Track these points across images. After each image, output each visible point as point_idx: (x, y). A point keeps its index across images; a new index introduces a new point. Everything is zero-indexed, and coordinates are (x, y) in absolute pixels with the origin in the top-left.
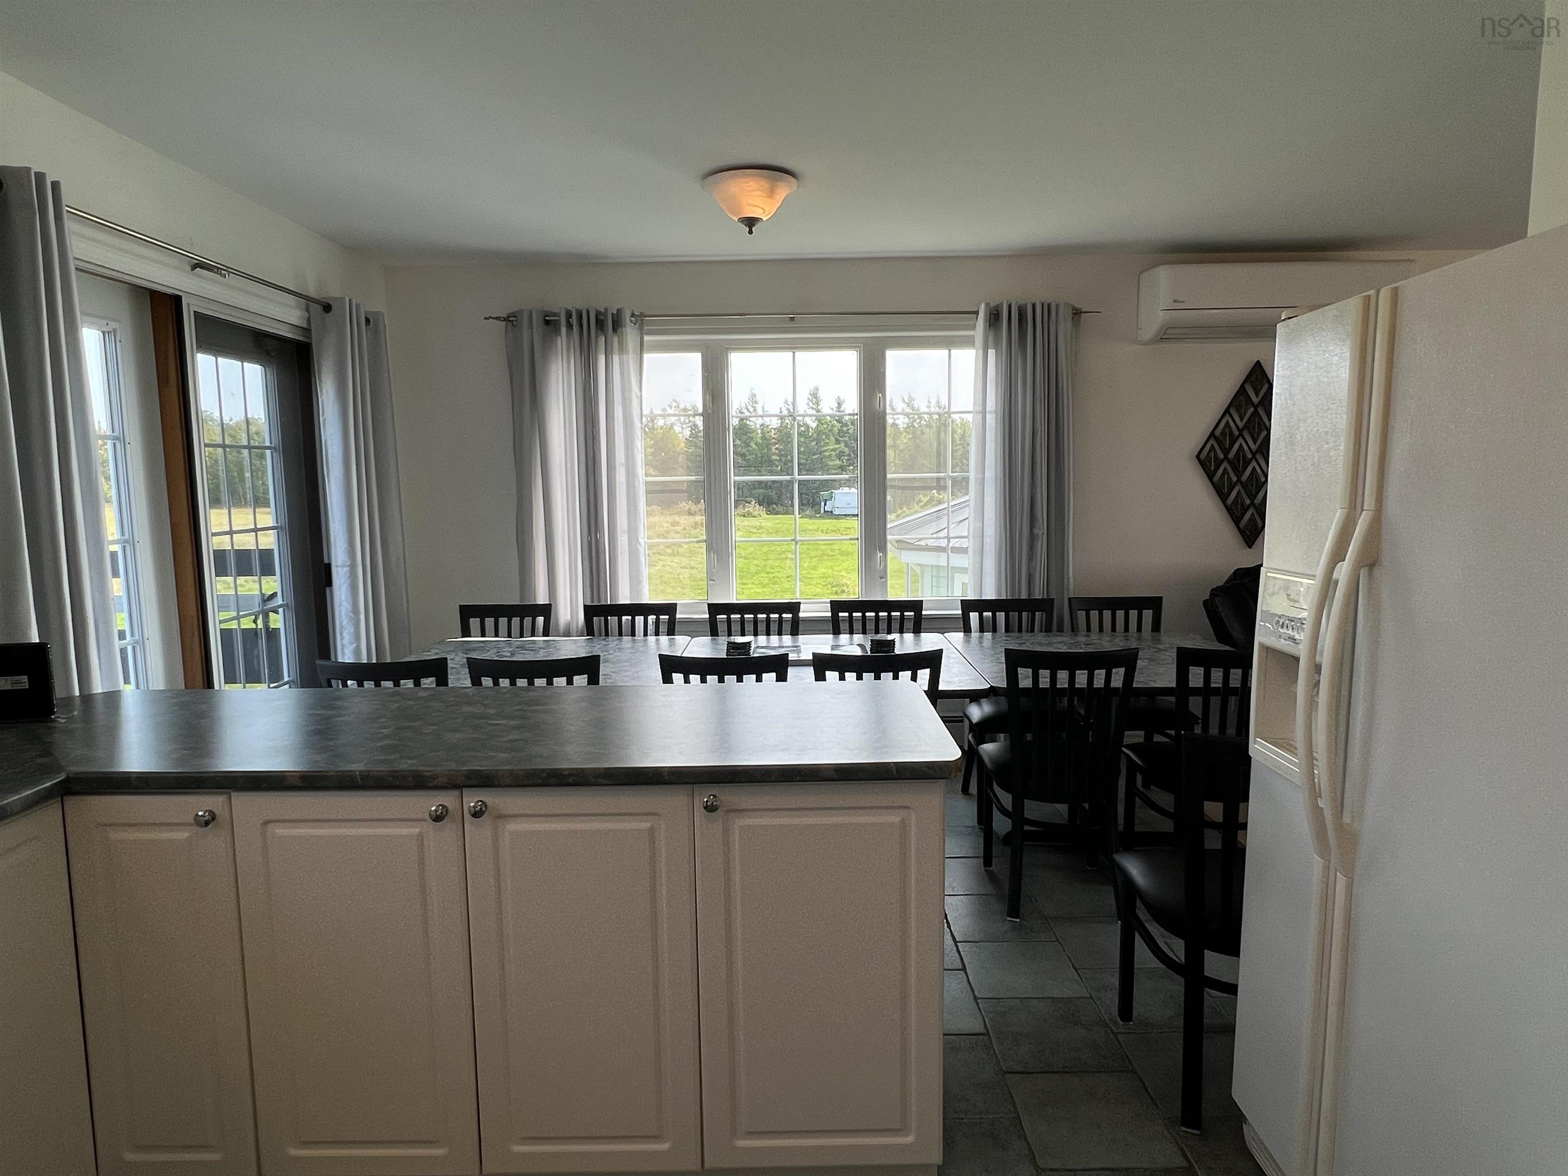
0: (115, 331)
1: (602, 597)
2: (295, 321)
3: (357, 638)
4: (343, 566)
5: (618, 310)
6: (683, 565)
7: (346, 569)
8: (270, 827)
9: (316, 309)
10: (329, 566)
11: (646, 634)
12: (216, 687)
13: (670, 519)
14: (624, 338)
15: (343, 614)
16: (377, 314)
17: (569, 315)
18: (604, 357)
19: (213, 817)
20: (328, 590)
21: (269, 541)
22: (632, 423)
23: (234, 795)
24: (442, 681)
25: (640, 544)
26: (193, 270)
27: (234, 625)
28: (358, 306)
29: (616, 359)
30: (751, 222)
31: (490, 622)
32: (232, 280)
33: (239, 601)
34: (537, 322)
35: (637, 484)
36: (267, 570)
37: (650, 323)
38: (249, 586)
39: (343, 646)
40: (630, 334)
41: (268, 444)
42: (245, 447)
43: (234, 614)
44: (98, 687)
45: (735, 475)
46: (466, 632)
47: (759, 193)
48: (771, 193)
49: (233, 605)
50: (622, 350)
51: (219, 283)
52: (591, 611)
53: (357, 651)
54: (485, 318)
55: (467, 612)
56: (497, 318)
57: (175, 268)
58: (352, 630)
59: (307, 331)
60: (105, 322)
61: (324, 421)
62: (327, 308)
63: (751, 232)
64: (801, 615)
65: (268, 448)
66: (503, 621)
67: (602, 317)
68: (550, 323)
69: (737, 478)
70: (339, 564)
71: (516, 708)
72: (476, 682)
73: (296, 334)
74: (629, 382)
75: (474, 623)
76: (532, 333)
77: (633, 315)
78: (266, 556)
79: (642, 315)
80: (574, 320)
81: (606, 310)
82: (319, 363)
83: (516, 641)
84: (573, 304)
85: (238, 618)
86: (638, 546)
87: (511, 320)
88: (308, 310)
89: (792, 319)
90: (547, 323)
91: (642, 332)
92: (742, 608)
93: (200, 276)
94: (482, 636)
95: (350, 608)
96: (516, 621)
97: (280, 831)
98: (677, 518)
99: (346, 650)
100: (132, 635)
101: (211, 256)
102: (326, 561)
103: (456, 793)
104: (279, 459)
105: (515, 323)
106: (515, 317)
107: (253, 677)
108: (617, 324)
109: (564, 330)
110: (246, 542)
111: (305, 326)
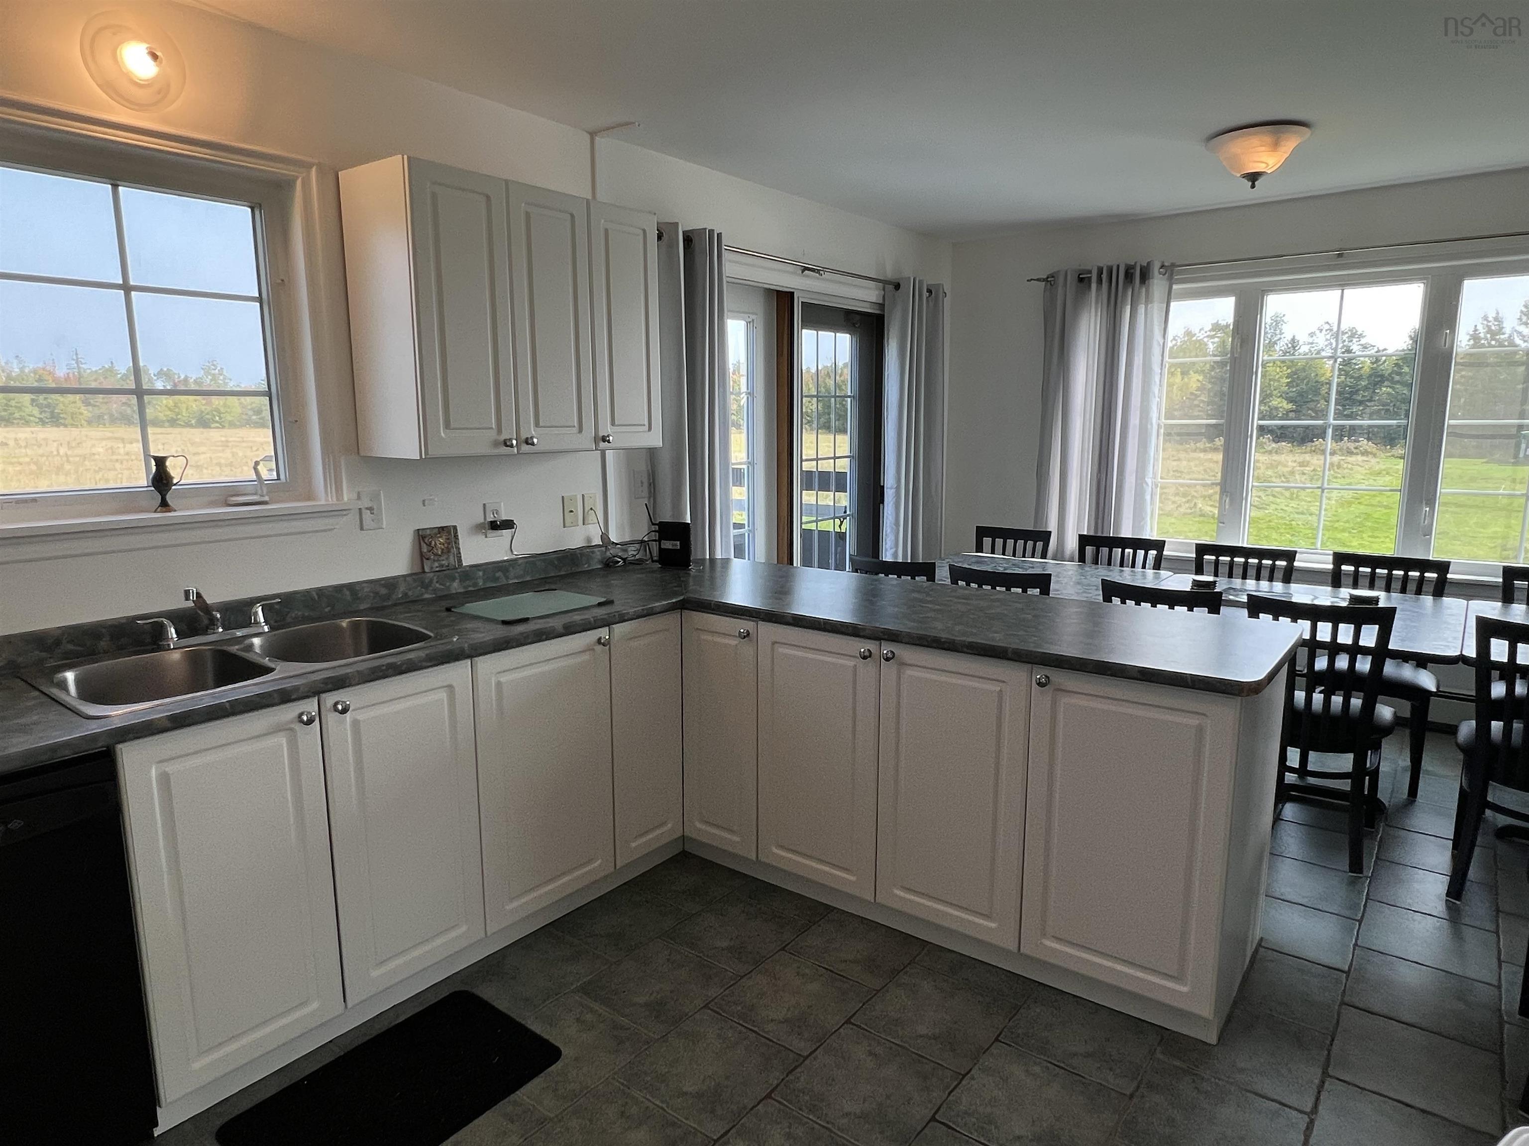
0: (753, 320)
1: (1105, 530)
2: (874, 299)
3: (897, 545)
4: (891, 488)
5: (1149, 263)
6: (1300, 510)
7: (893, 490)
8: (776, 645)
9: (890, 288)
10: (883, 487)
11: (1144, 567)
12: (795, 565)
13: (1299, 458)
14: (1151, 289)
15: (888, 524)
16: (938, 286)
17: (1100, 271)
18: (1129, 307)
19: (748, 634)
20: (881, 505)
21: (844, 465)
22: (1151, 369)
23: (760, 623)
24: (931, 577)
25: (1147, 484)
26: (802, 272)
27: (812, 526)
28: (921, 282)
29: (1141, 309)
30: (1253, 177)
31: (999, 542)
32: (827, 275)
33: (819, 511)
34: (1071, 280)
35: (1149, 426)
36: (841, 488)
37: (1180, 272)
38: (827, 498)
39: (886, 550)
40: (1158, 284)
41: (849, 394)
42: (832, 397)
43: (815, 519)
44: (718, 555)
45: (1259, 419)
46: (979, 549)
47: (1263, 148)
48: (1276, 145)
49: (814, 512)
50: (1148, 300)
51: (818, 279)
52: (1084, 540)
53: (895, 554)
54: (1028, 281)
55: (982, 532)
56: (1038, 280)
57: (792, 273)
58: (893, 538)
59: (882, 306)
60: (746, 315)
61: (888, 375)
62: (897, 286)
63: (1253, 186)
64: (1296, 564)
65: (849, 397)
66: (1010, 542)
67: (1132, 271)
68: (1083, 280)
69: (1262, 422)
70: (889, 486)
71: (948, 599)
72: (954, 581)
73: (874, 309)
74: (1152, 331)
75: (987, 541)
76: (1066, 292)
77: (1162, 266)
78: (841, 476)
79: (1173, 265)
80: (1104, 276)
81: (1136, 263)
82: (889, 331)
83: (1019, 559)
84: (1105, 260)
85: (817, 521)
86: (1144, 485)
87: (1050, 280)
88: (884, 290)
89: (1340, 256)
90: (1081, 280)
91: (1171, 281)
92: (1247, 553)
93: (807, 276)
94: (991, 553)
95: (893, 521)
96: (1020, 543)
97: (782, 650)
98: (1307, 457)
99: (887, 553)
100: (749, 526)
101: (812, 262)
102: (882, 484)
103: (878, 643)
104: (856, 404)
105: (1052, 283)
106: (1053, 277)
107: (824, 565)
108: (1145, 275)
109: (1094, 286)
110: (826, 466)
111: (881, 302)
